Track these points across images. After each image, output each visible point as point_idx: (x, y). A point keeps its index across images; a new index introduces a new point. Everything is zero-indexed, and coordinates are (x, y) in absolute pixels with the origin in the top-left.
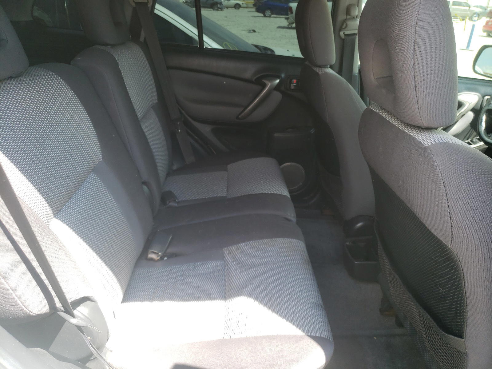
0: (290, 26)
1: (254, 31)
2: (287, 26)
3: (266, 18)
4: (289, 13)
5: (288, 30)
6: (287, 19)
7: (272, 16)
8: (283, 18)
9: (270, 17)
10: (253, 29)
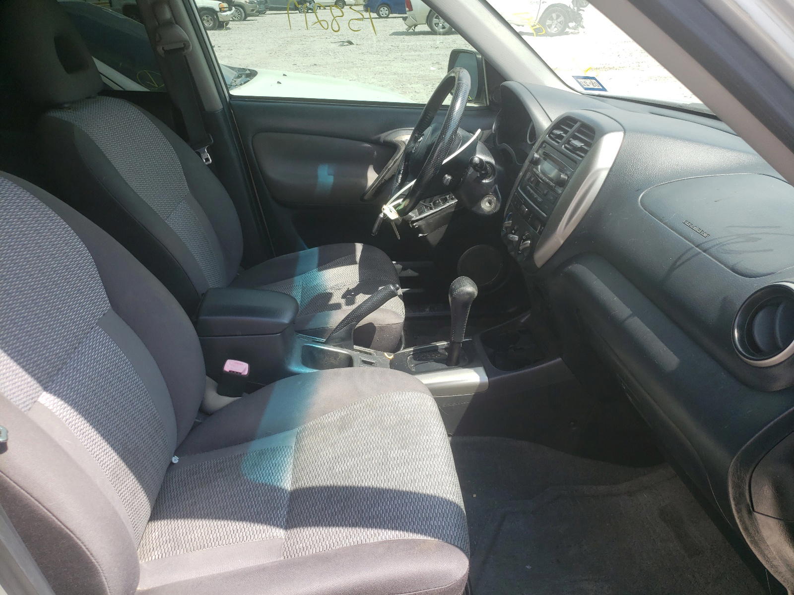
0: (411, 30)
1: (350, 43)
2: (405, 30)
3: (381, 20)
4: (407, 9)
5: (407, 38)
6: (405, 19)
7: (391, 15)
8: (401, 17)
9: (387, 17)
10: (350, 39)
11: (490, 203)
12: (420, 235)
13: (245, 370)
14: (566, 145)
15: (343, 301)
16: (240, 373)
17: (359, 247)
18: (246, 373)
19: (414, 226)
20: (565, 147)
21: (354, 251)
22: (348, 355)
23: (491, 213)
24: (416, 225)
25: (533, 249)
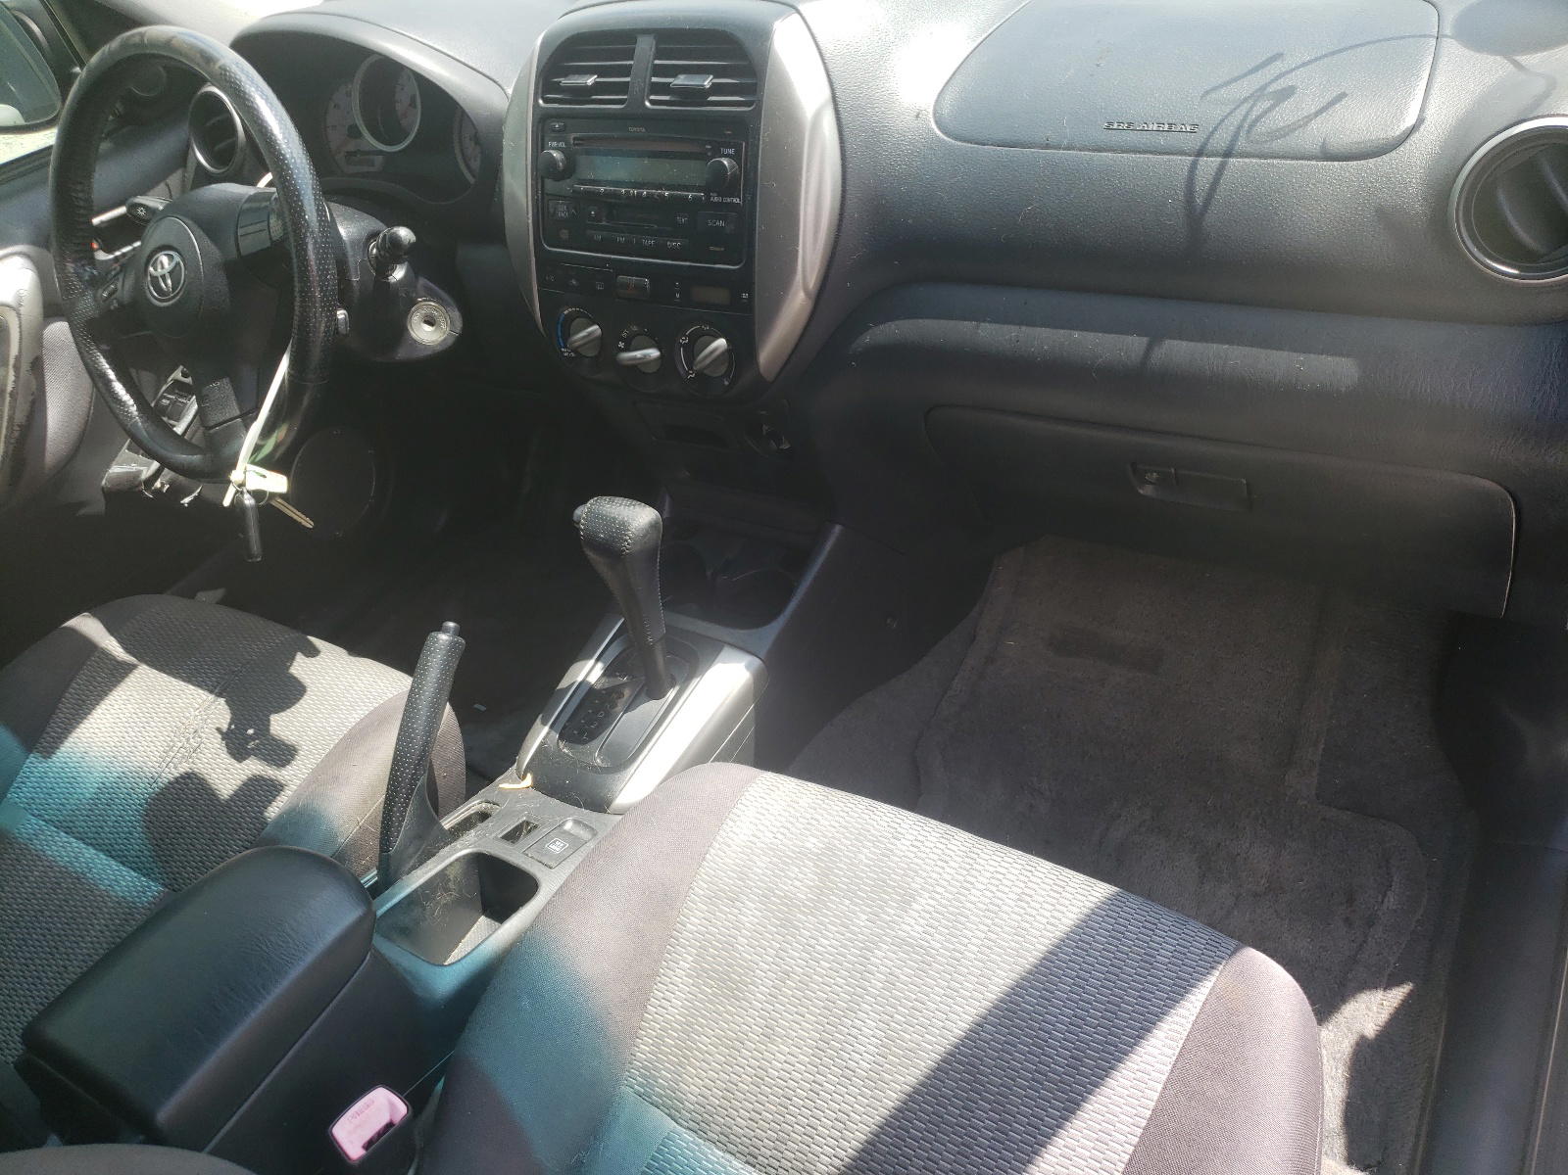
11: (430, 322)
12: (187, 500)
13: (392, 1105)
14: (652, 97)
15: (253, 767)
16: (390, 1125)
17: (87, 625)
18: (402, 1109)
19: (158, 491)
20: (653, 102)
21: (89, 646)
22: (471, 854)
23: (450, 342)
24: (163, 485)
25: (744, 348)
